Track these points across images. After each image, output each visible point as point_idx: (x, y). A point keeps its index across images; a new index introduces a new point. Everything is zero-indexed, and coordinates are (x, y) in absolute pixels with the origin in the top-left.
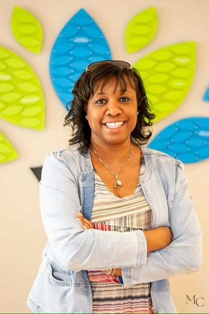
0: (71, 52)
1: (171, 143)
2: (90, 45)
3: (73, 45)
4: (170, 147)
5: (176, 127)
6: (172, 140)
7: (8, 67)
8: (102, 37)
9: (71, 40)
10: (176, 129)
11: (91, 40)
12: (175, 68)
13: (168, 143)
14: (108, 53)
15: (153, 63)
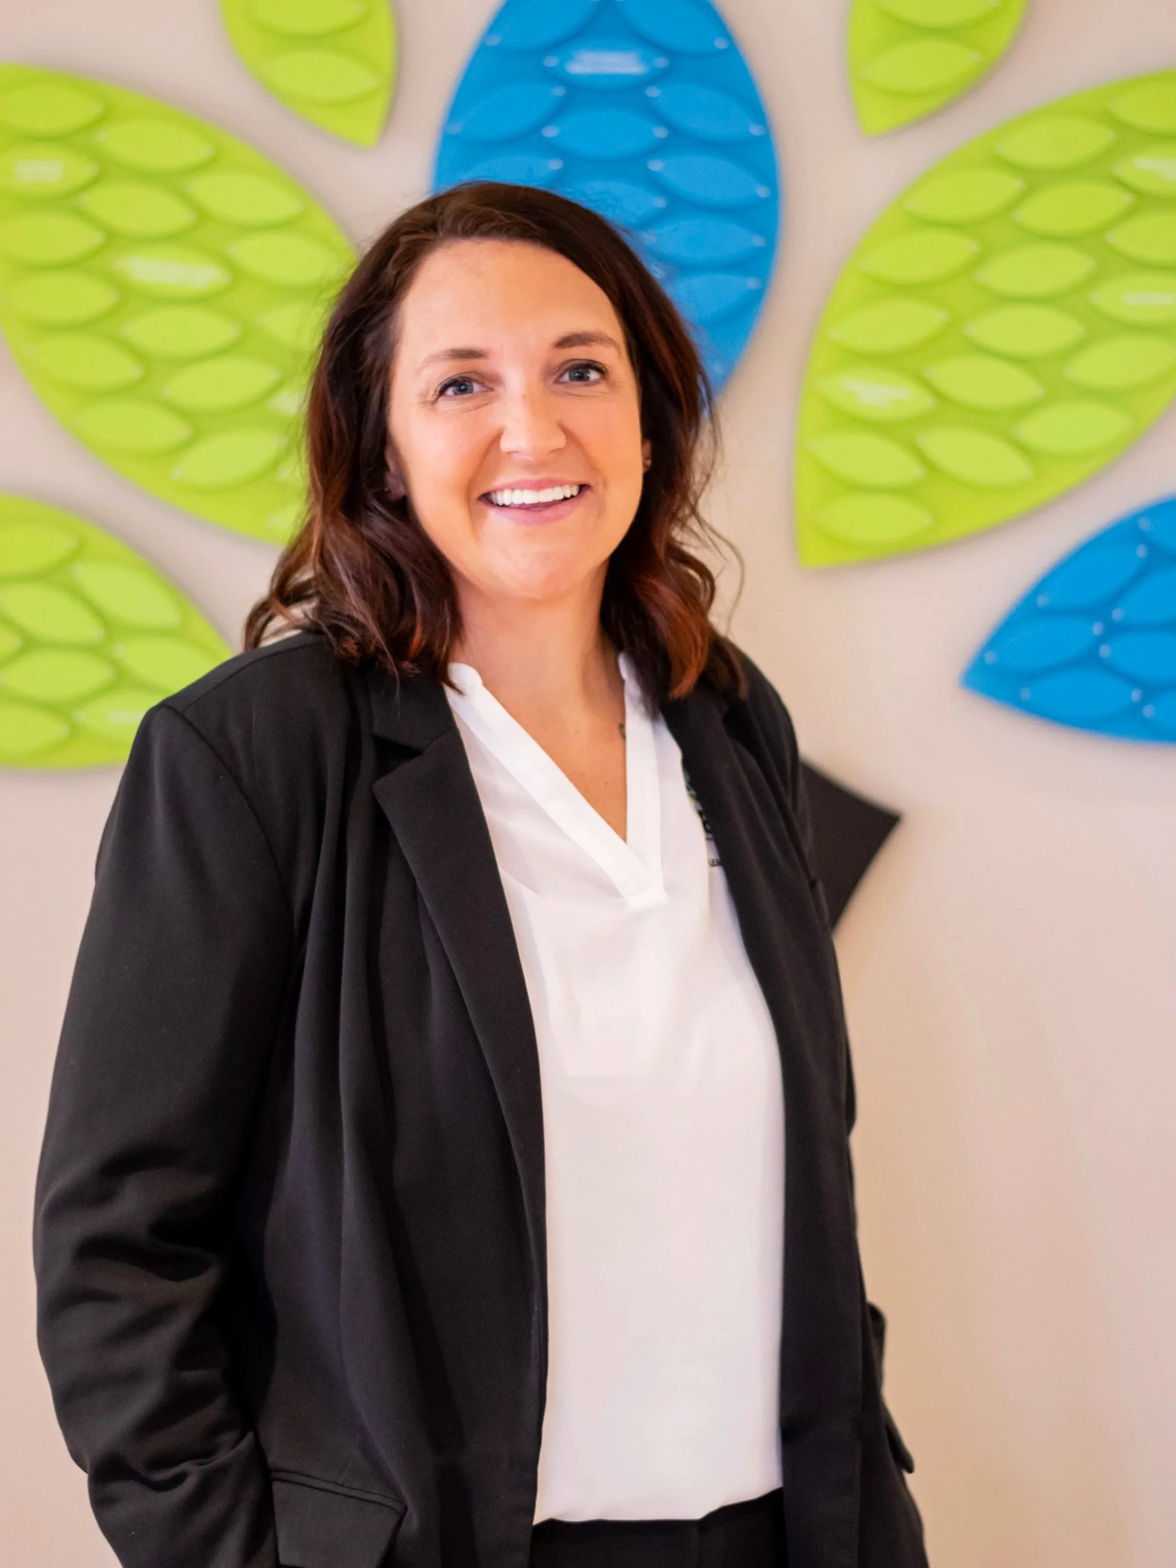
0: (550, 132)
1: (1113, 631)
2: (653, 92)
3: (558, 91)
4: (1105, 651)
5: (1141, 537)
6: (1118, 614)
7: (202, 215)
8: (720, 44)
9: (551, 62)
10: (1141, 552)
11: (661, 62)
12: (1130, 213)
13: (1097, 629)
14: (755, 130)
15: (1011, 185)
